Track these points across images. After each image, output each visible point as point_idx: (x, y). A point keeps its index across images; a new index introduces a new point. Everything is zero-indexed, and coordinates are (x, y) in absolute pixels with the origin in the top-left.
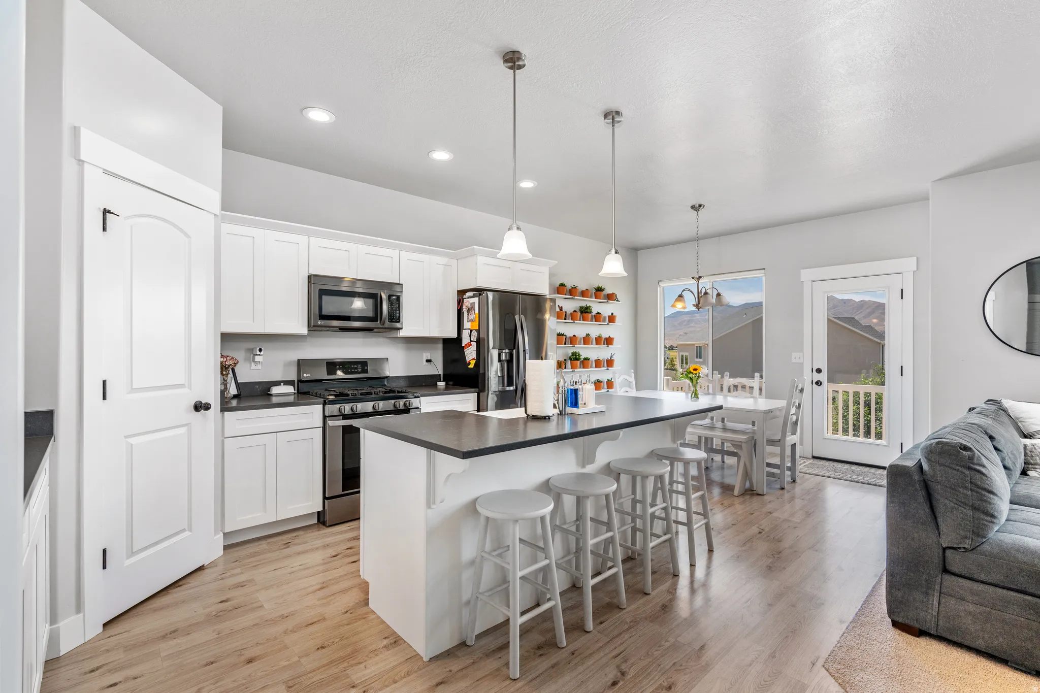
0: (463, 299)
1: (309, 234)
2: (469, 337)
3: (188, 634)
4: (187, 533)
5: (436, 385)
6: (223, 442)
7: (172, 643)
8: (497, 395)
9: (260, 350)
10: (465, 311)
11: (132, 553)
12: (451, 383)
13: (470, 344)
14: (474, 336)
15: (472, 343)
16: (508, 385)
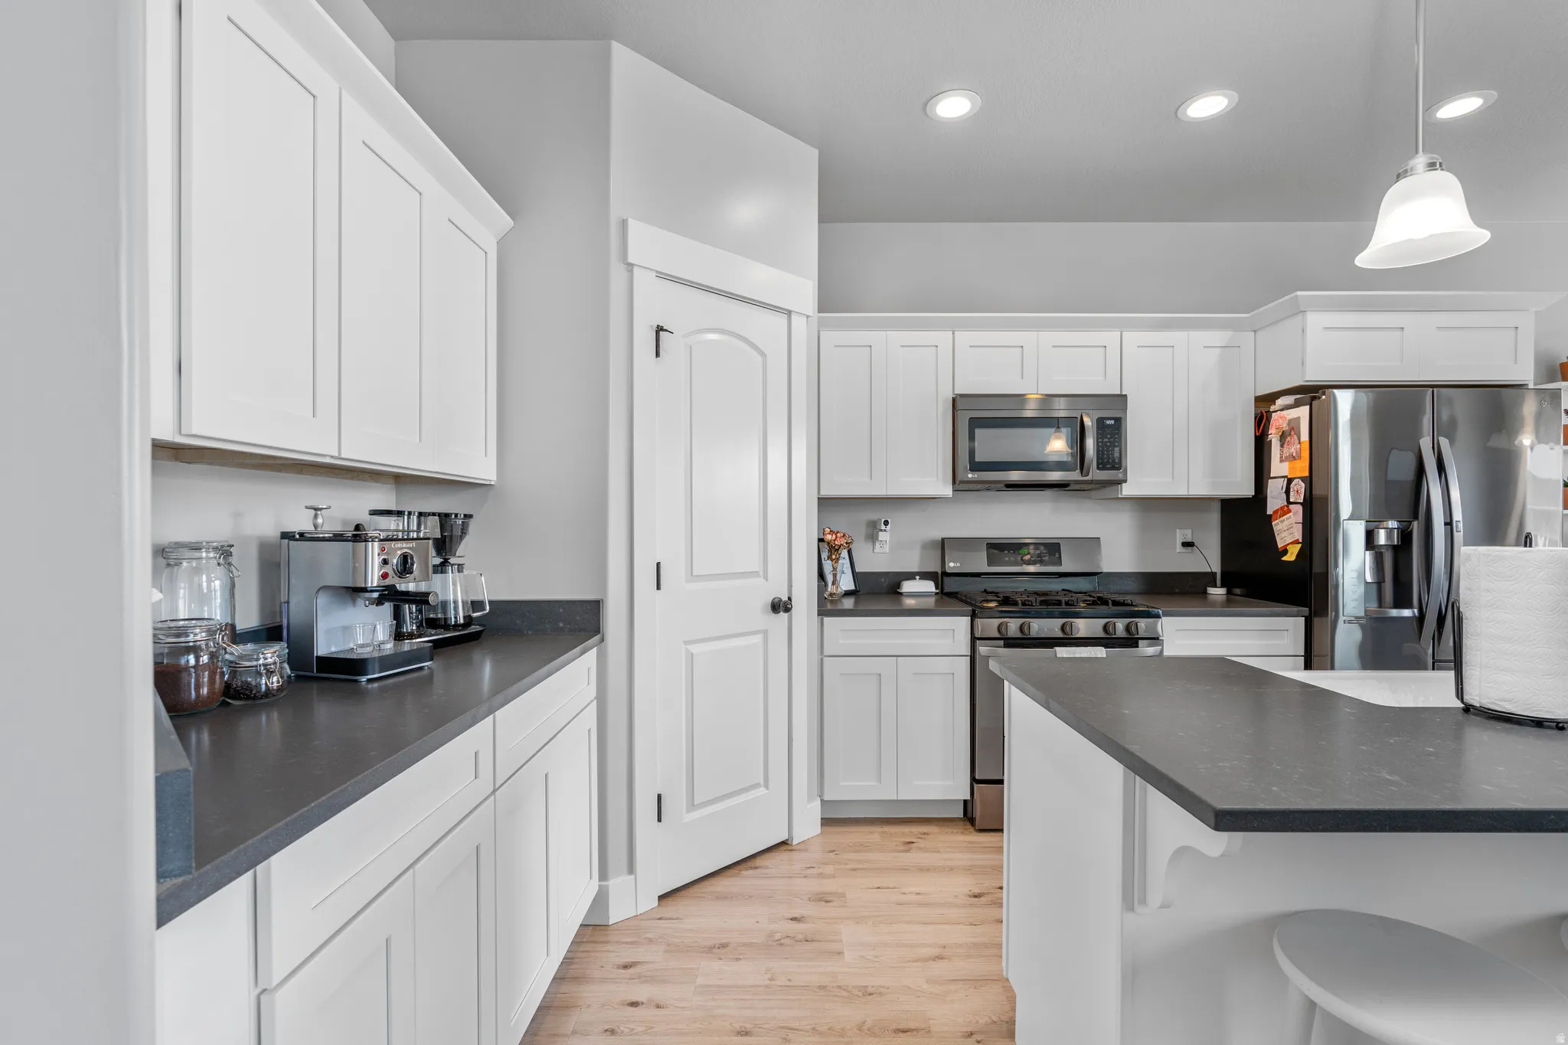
0: (1269, 414)
1: (953, 327)
2: (1284, 496)
3: (738, 959)
4: (762, 791)
5: (1205, 592)
6: (822, 659)
7: (716, 965)
8: (1362, 627)
9: (886, 523)
10: (1273, 437)
11: (692, 806)
12: (1238, 591)
13: (1286, 508)
14: (1297, 491)
15: (1291, 506)
16: (1398, 605)
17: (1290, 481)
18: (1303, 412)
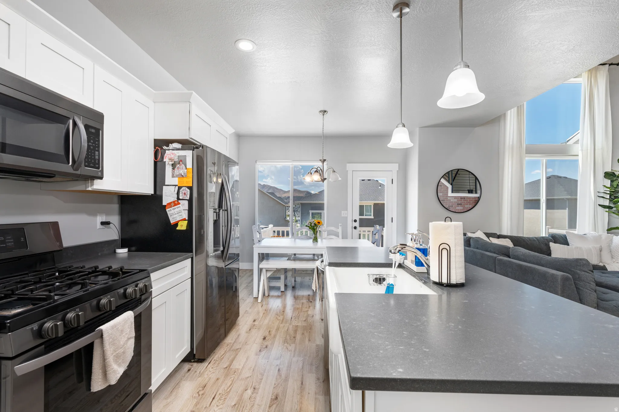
0: (165, 150)
2: (175, 195)
10: (167, 163)
13: (176, 202)
14: (185, 194)
15: (179, 201)
17: (180, 188)
18: (188, 154)
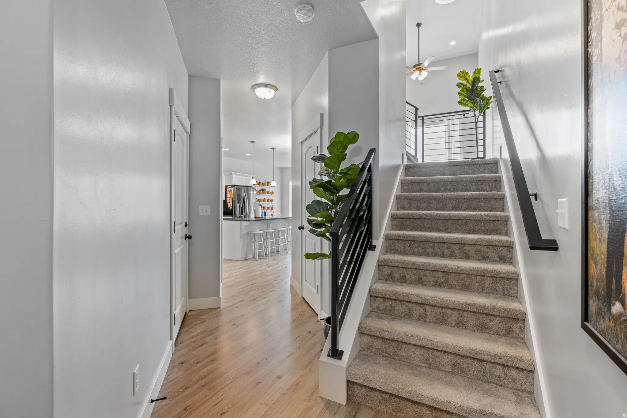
0: (227, 188)
10: (227, 192)
16: (242, 214)
17: (230, 198)
18: (232, 189)
